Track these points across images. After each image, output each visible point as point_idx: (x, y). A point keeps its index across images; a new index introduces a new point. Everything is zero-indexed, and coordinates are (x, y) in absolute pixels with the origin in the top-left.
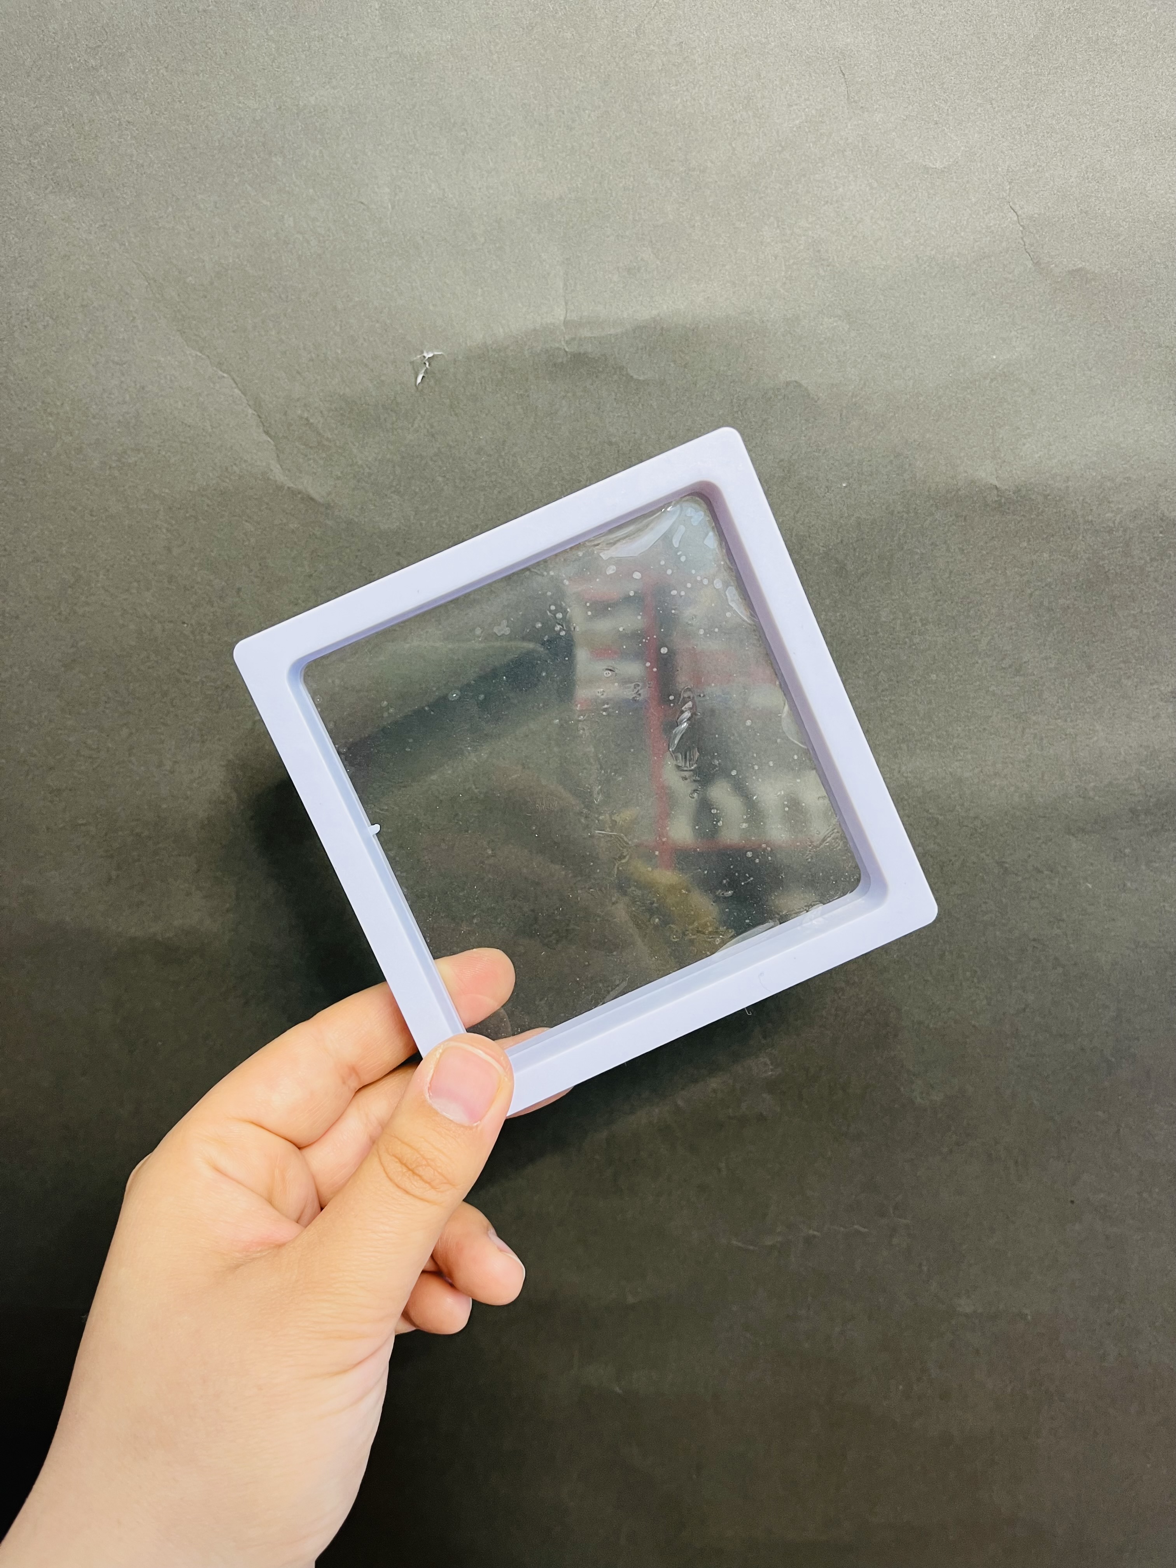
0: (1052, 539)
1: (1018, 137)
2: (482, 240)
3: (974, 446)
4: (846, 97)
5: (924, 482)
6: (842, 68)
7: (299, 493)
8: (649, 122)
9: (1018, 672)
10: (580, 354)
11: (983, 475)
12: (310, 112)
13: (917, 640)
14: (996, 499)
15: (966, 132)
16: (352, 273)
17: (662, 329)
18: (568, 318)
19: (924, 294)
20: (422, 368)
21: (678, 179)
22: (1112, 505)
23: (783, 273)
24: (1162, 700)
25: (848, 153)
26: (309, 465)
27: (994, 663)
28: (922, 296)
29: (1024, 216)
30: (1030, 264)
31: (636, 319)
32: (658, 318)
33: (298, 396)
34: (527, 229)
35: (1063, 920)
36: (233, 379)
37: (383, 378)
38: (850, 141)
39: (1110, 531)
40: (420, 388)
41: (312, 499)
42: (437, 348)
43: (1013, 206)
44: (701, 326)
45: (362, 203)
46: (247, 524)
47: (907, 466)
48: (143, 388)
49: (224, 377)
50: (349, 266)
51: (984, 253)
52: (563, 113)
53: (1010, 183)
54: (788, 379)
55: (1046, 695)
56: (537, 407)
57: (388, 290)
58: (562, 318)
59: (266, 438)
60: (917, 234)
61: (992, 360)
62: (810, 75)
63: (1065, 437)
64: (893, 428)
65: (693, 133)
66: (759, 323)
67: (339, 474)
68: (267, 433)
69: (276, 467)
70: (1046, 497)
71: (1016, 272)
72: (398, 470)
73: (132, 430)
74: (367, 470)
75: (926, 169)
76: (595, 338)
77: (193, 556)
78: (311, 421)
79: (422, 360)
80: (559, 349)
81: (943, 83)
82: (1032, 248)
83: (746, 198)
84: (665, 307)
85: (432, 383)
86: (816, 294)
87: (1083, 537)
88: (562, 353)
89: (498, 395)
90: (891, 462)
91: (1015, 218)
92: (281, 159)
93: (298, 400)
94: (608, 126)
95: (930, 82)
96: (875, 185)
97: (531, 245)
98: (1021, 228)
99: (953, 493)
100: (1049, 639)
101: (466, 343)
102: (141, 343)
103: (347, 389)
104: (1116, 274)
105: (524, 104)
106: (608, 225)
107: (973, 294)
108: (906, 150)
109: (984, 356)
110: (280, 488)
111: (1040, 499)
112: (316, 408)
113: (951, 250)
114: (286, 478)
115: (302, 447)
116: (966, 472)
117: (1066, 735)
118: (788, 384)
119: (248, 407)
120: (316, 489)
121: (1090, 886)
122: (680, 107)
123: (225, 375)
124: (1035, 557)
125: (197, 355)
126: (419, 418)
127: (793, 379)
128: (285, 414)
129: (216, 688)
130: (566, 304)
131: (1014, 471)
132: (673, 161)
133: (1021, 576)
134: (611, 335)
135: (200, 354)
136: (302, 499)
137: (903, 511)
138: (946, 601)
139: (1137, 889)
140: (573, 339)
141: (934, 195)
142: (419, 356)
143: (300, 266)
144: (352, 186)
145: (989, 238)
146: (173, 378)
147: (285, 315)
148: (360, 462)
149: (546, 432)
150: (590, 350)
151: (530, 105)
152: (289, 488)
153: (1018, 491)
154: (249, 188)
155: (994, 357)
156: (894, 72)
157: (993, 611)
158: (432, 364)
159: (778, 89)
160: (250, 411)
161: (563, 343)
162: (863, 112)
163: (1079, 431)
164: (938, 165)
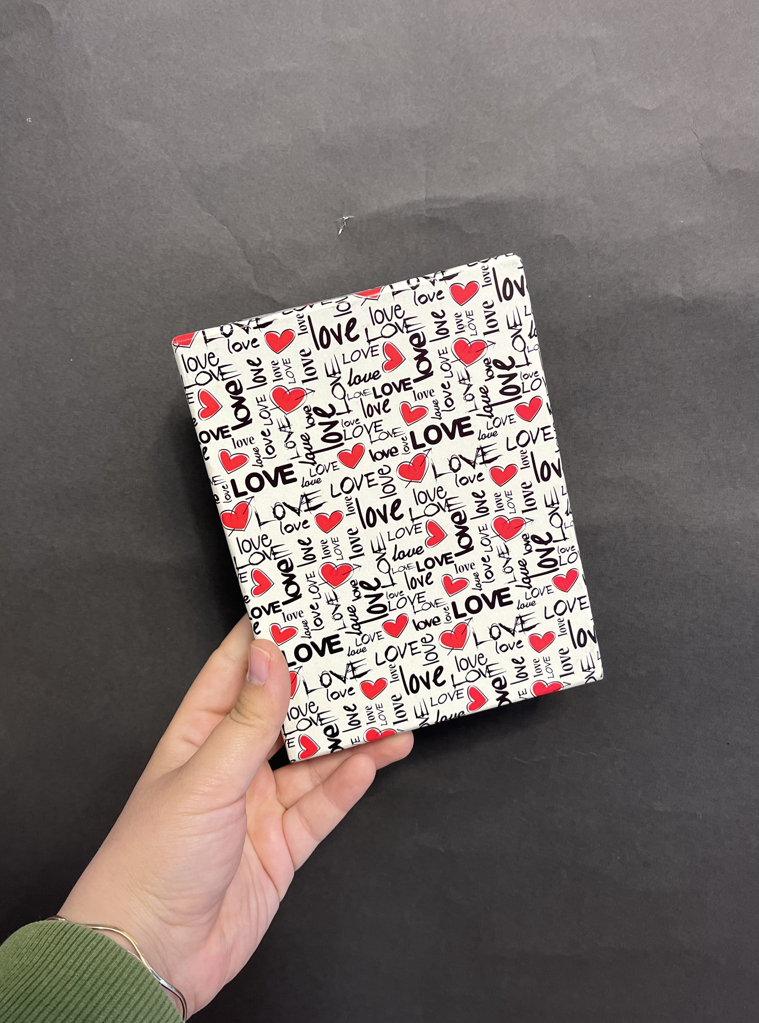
0: (715, 331)
2: (378, 152)
3: (669, 275)
4: (595, 67)
5: (638, 296)
6: (594, 50)
7: (267, 298)
9: (694, 410)
10: (434, 218)
11: (674, 292)
12: (280, 76)
13: (632, 389)
14: (681, 306)
15: (668, 87)
16: (302, 169)
17: (482, 204)
18: (428, 197)
20: (342, 226)
21: (494, 117)
22: (753, 311)
23: (555, 172)
26: (273, 281)
29: (701, 138)
30: (704, 167)
31: (467, 198)
32: (480, 198)
33: (268, 241)
34: (404, 146)
35: (721, 564)
36: (229, 230)
37: (318, 231)
38: (596, 94)
40: (341, 236)
41: (274, 301)
42: (351, 214)
43: (695, 132)
44: (505, 202)
47: (627, 286)
48: (176, 235)
49: (224, 228)
51: (676, 160)
53: (694, 118)
54: (557, 234)
56: (408, 249)
57: (323, 179)
58: (424, 197)
59: (247, 265)
60: (637, 149)
61: (680, 223)
62: (574, 55)
64: (619, 263)
65: (503, 90)
66: (540, 201)
67: (291, 287)
68: (249, 262)
69: (254, 283)
70: (712, 305)
71: (696, 171)
72: (325, 285)
73: (169, 259)
74: (307, 285)
75: (642, 110)
76: (443, 209)
78: (276, 255)
79: (342, 221)
80: (421, 215)
81: (654, 59)
82: (706, 157)
84: (485, 191)
85: (347, 234)
87: (735, 330)
88: (423, 217)
89: (386, 242)
90: (618, 283)
91: (696, 139)
97: (407, 155)
98: (699, 145)
99: (655, 302)
101: (367, 211)
102: (175, 208)
103: (297, 237)
106: (452, 143)
108: (630, 99)
109: (675, 221)
110: (256, 295)
111: (708, 307)
112: (278, 248)
113: (656, 158)
114: (259, 289)
115: (269, 271)
116: (662, 290)
119: (237, 246)
120: (276, 296)
124: (705, 342)
125: (208, 216)
126: (339, 255)
127: (560, 233)
128: (260, 251)
130: (427, 189)
131: (692, 290)
132: (491, 106)
133: (697, 352)
134: (452, 207)
136: (269, 301)
137: (625, 313)
138: (650, 367)
140: (430, 209)
141: (648, 125)
142: (340, 219)
144: (303, 118)
145: (679, 151)
146: (194, 229)
148: (303, 280)
149: (413, 263)
150: (440, 216)
151: (408, 74)
152: (261, 294)
153: (694, 302)
154: (243, 120)
157: (679, 373)
158: (348, 224)
159: (555, 64)
160: (239, 249)
161: (424, 212)
162: (605, 77)
164: (650, 108)
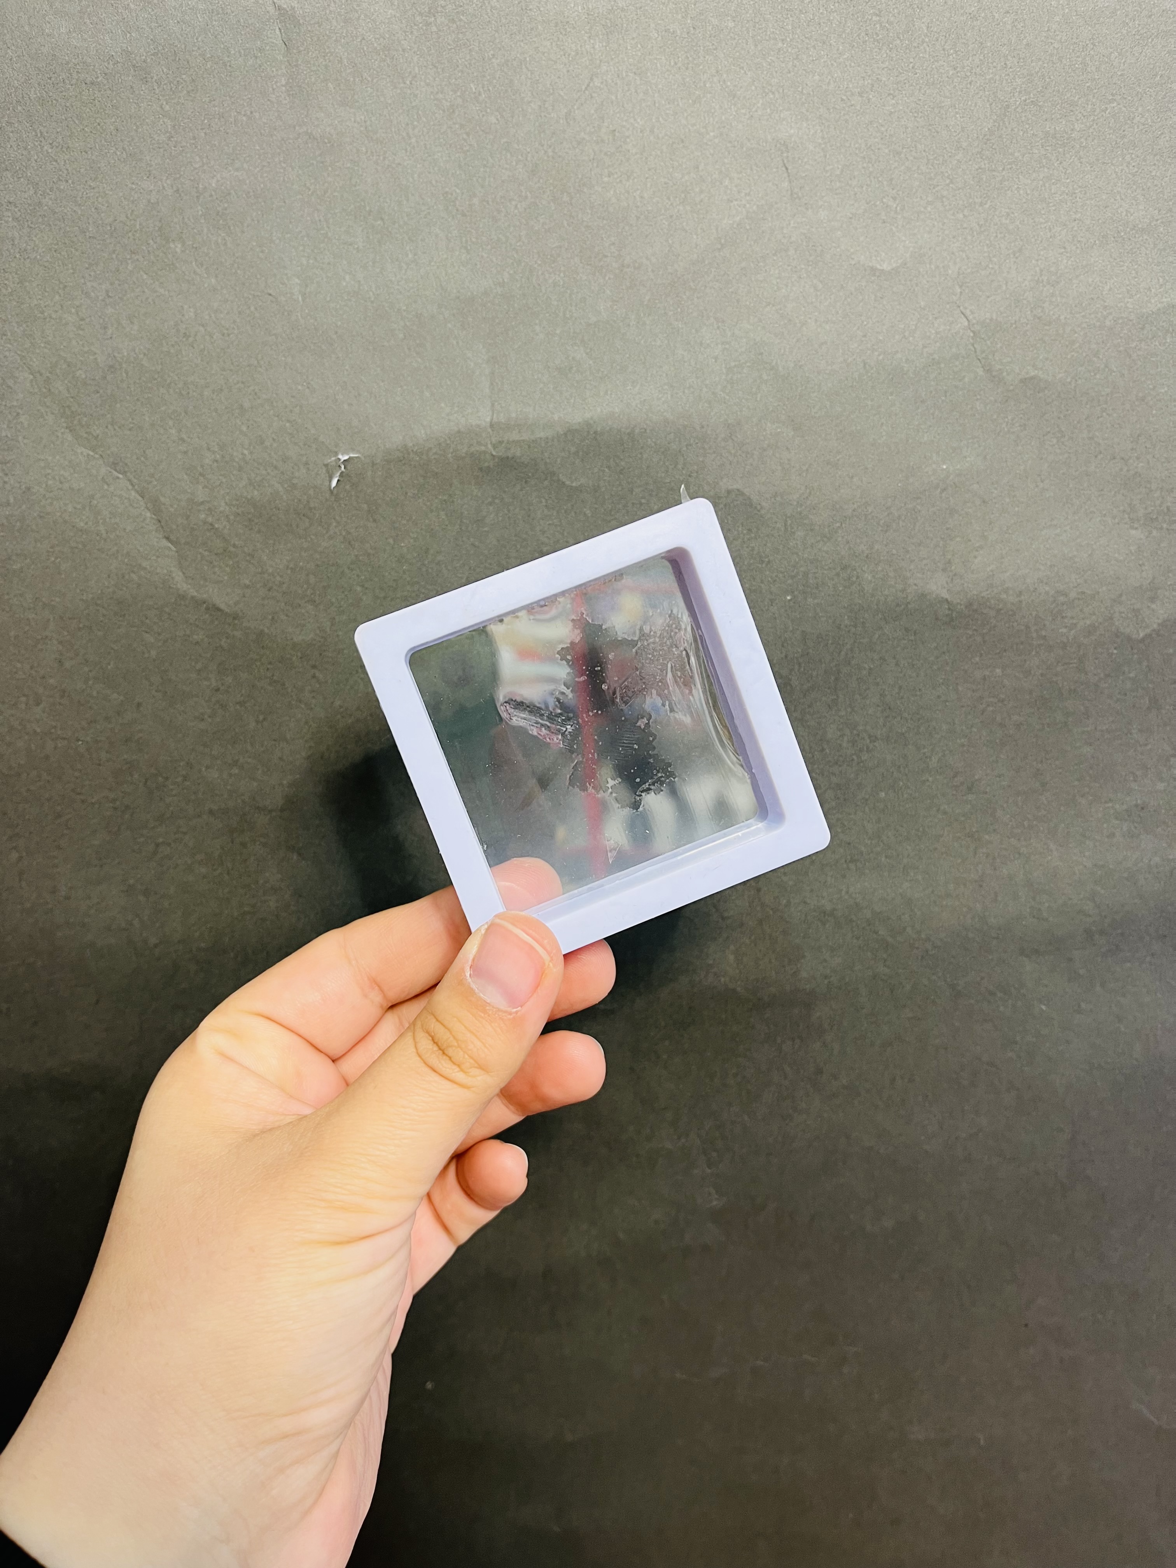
0: (1004, 654)
1: (969, 238)
2: (401, 336)
3: (924, 558)
4: (789, 192)
5: (873, 596)
6: (785, 162)
7: (204, 603)
8: (580, 215)
9: (970, 789)
10: (508, 458)
11: (934, 588)
12: (211, 196)
13: (865, 756)
14: (947, 612)
15: (916, 231)
16: (260, 369)
17: (595, 433)
18: (495, 420)
19: (872, 400)
20: (338, 471)
21: (612, 277)
22: (1066, 621)
23: (724, 377)
24: (1116, 818)
25: (791, 252)
26: (214, 573)
27: (945, 781)
28: (869, 403)
29: (974, 321)
30: (980, 372)
31: (567, 422)
32: (592, 422)
33: (201, 500)
34: (449, 325)
35: (1016, 1043)
36: (129, 480)
37: (295, 481)
38: (793, 239)
39: (1064, 646)
40: (335, 492)
41: (219, 609)
42: (353, 450)
43: (964, 311)
44: (637, 431)
45: (270, 295)
46: (147, 635)
47: (854, 579)
48: (29, 489)
49: (118, 478)
50: (256, 362)
51: (933, 359)
52: (488, 203)
53: (961, 287)
54: (730, 487)
55: (999, 813)
56: (462, 513)
57: (300, 387)
58: (488, 419)
59: (167, 544)
60: (863, 339)
61: (943, 470)
62: (751, 169)
63: (1018, 550)
64: (840, 539)
65: (627, 228)
66: (698, 428)
67: (247, 582)
68: (168, 538)
69: (178, 576)
70: (999, 611)
71: (966, 380)
72: (312, 579)
73: (17, 534)
74: (278, 578)
75: (873, 270)
76: (524, 441)
77: (86, 669)
78: (216, 526)
79: (336, 463)
80: (485, 452)
81: (891, 180)
82: (984, 355)
83: (684, 297)
84: (599, 410)
85: (348, 487)
86: (758, 399)
87: (1037, 652)
88: (488, 456)
89: (420, 500)
90: (838, 575)
91: (966, 324)
92: (179, 246)
93: (202, 503)
94: (536, 218)
95: (878, 178)
96: (820, 286)
97: (455, 342)
98: (972, 335)
99: (903, 607)
100: (1002, 756)
101: (385, 445)
102: (25, 441)
103: (256, 493)
104: (1070, 383)
105: (447, 193)
106: (537, 321)
107: (923, 402)
108: (852, 250)
109: (934, 466)
110: (183, 597)
111: (992, 613)
112: (221, 512)
113: (899, 356)
114: (189, 586)
115: (206, 553)
116: (915, 585)
117: (1020, 854)
118: (729, 492)
119: (146, 510)
120: (223, 599)
121: (1044, 1007)
122: (614, 200)
123: (121, 476)
124: (987, 673)
125: (88, 455)
126: (334, 524)
127: (735, 487)
128: (188, 517)
129: (115, 809)
130: (493, 405)
131: (966, 585)
132: (606, 256)
133: (973, 691)
134: (541, 438)
135: (92, 453)
136: (207, 609)
137: (850, 626)
138: (895, 717)
139: (1091, 1011)
140: (501, 442)
141: (881, 298)
142: (333, 459)
143: (202, 361)
144: (259, 276)
145: (938, 344)
146: (62, 479)
147: (186, 413)
148: (270, 570)
149: (472, 540)
150: (518, 454)
151: (452, 194)
152: (193, 597)
153: (969, 605)
154: (145, 276)
155: (945, 467)
156: (840, 167)
157: (944, 727)
158: (349, 468)
159: (718, 183)
160: (148, 514)
161: (490, 446)
162: (807, 209)
163: (1031, 544)
164: (886, 266)
